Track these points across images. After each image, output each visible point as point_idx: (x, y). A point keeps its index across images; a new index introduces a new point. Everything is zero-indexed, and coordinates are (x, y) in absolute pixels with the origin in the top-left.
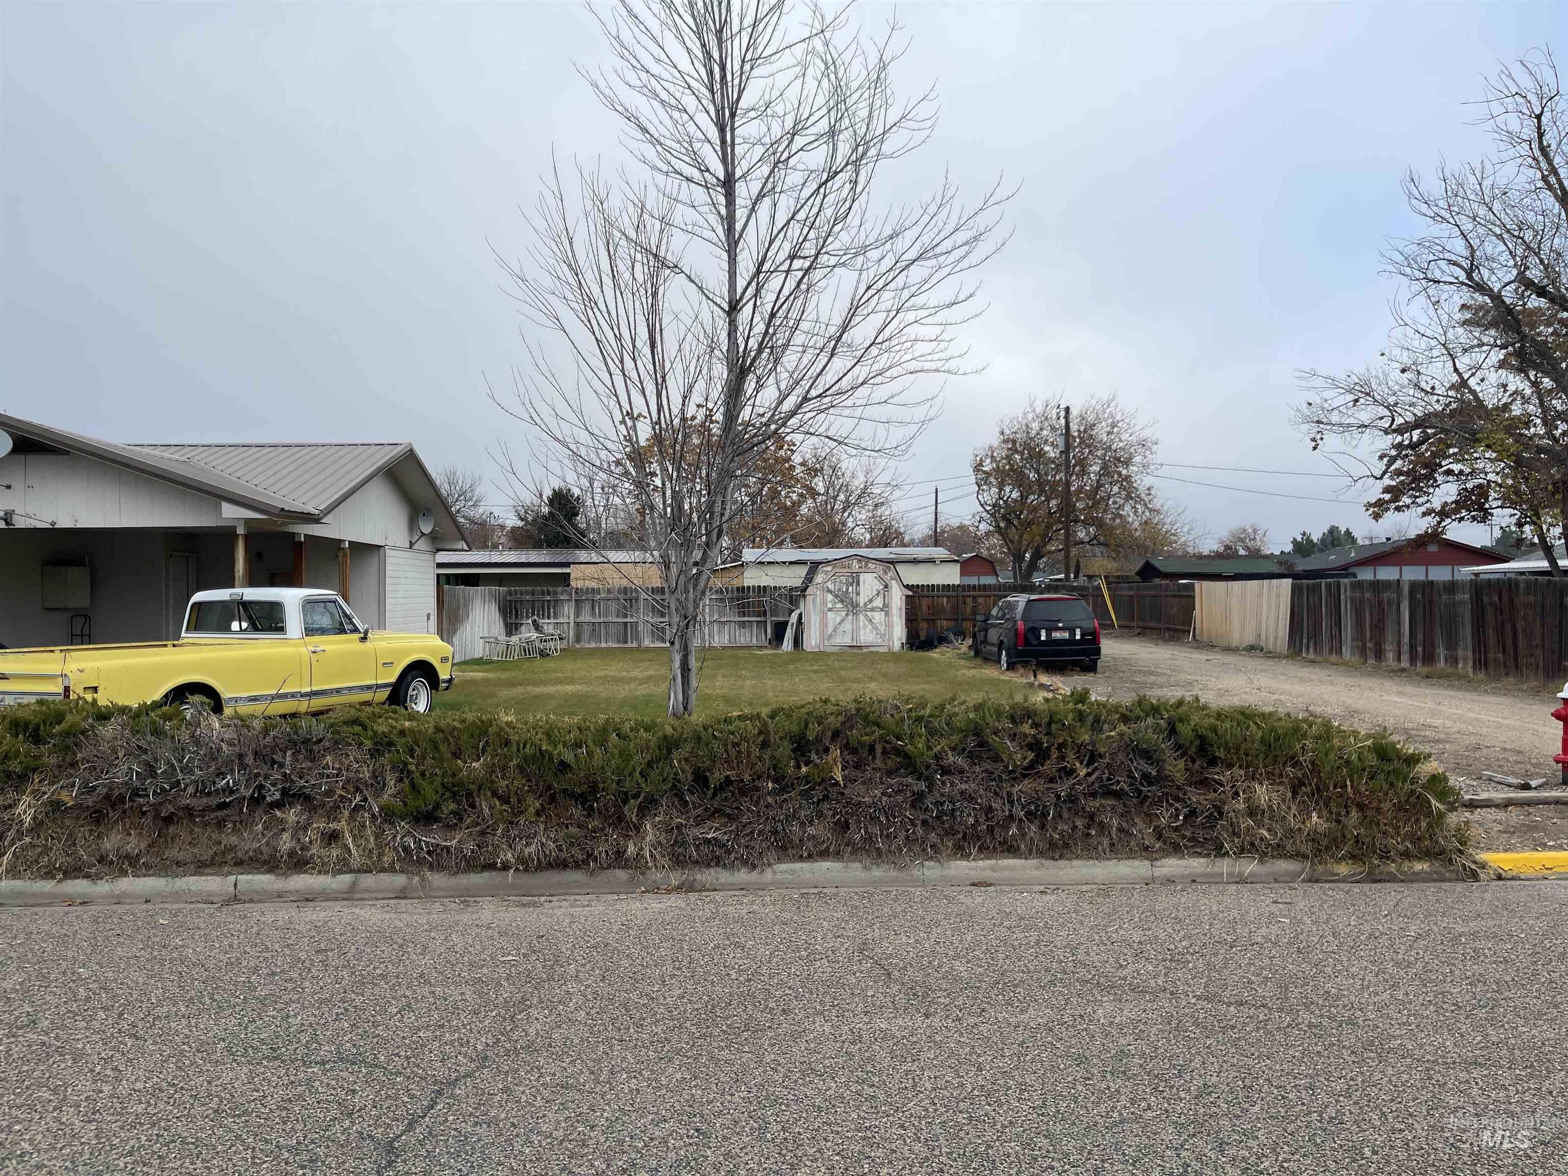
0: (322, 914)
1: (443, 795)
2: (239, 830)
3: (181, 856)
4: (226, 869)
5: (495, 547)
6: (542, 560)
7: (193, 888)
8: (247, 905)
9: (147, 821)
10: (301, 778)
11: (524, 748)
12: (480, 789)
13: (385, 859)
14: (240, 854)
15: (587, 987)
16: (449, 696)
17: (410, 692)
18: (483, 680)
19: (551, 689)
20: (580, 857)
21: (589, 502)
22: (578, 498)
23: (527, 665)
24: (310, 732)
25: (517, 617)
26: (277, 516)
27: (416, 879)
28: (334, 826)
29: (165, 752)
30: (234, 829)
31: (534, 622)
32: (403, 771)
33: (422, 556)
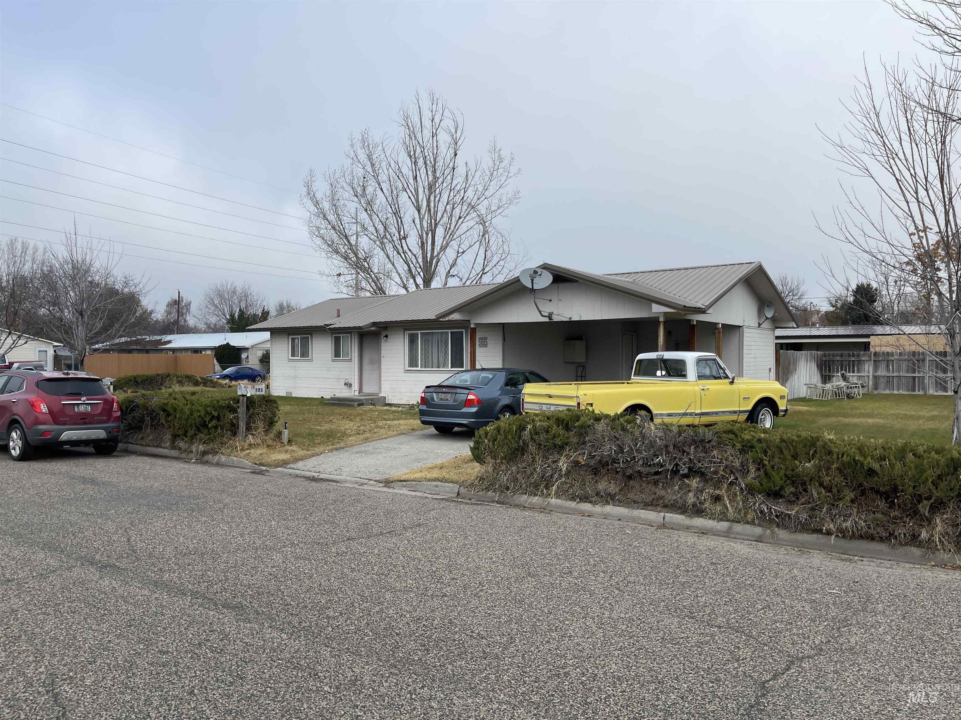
0: (713, 543)
1: (786, 481)
2: (666, 488)
3: (636, 498)
4: (659, 509)
5: (814, 325)
6: (849, 333)
7: (642, 516)
8: (671, 530)
9: (619, 476)
10: (699, 462)
11: (842, 457)
12: (811, 480)
13: (749, 516)
14: (666, 501)
15: (892, 621)
16: (785, 420)
17: (760, 417)
18: (807, 411)
19: (856, 420)
20: (884, 534)
21: (884, 292)
22: (876, 290)
23: (837, 403)
24: (704, 436)
25: (830, 371)
26: (682, 310)
27: (768, 531)
28: (718, 492)
29: (628, 440)
30: (663, 486)
31: (843, 375)
32: (760, 464)
33: (766, 332)
